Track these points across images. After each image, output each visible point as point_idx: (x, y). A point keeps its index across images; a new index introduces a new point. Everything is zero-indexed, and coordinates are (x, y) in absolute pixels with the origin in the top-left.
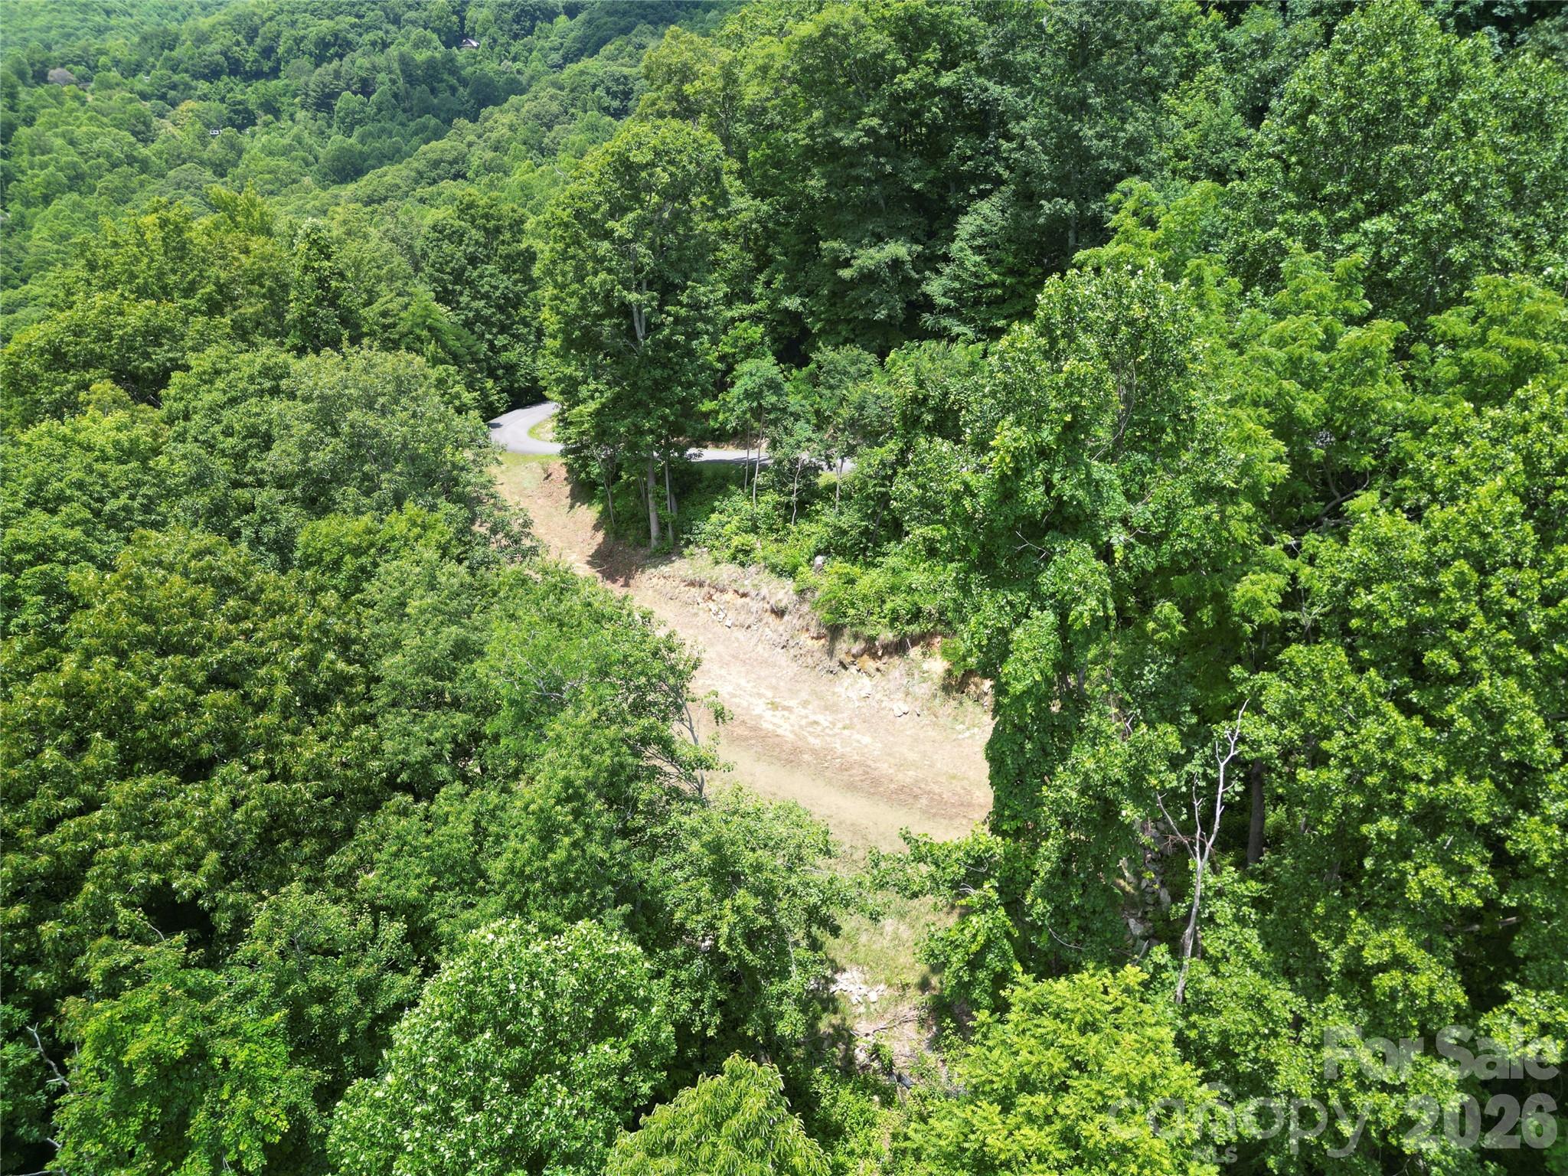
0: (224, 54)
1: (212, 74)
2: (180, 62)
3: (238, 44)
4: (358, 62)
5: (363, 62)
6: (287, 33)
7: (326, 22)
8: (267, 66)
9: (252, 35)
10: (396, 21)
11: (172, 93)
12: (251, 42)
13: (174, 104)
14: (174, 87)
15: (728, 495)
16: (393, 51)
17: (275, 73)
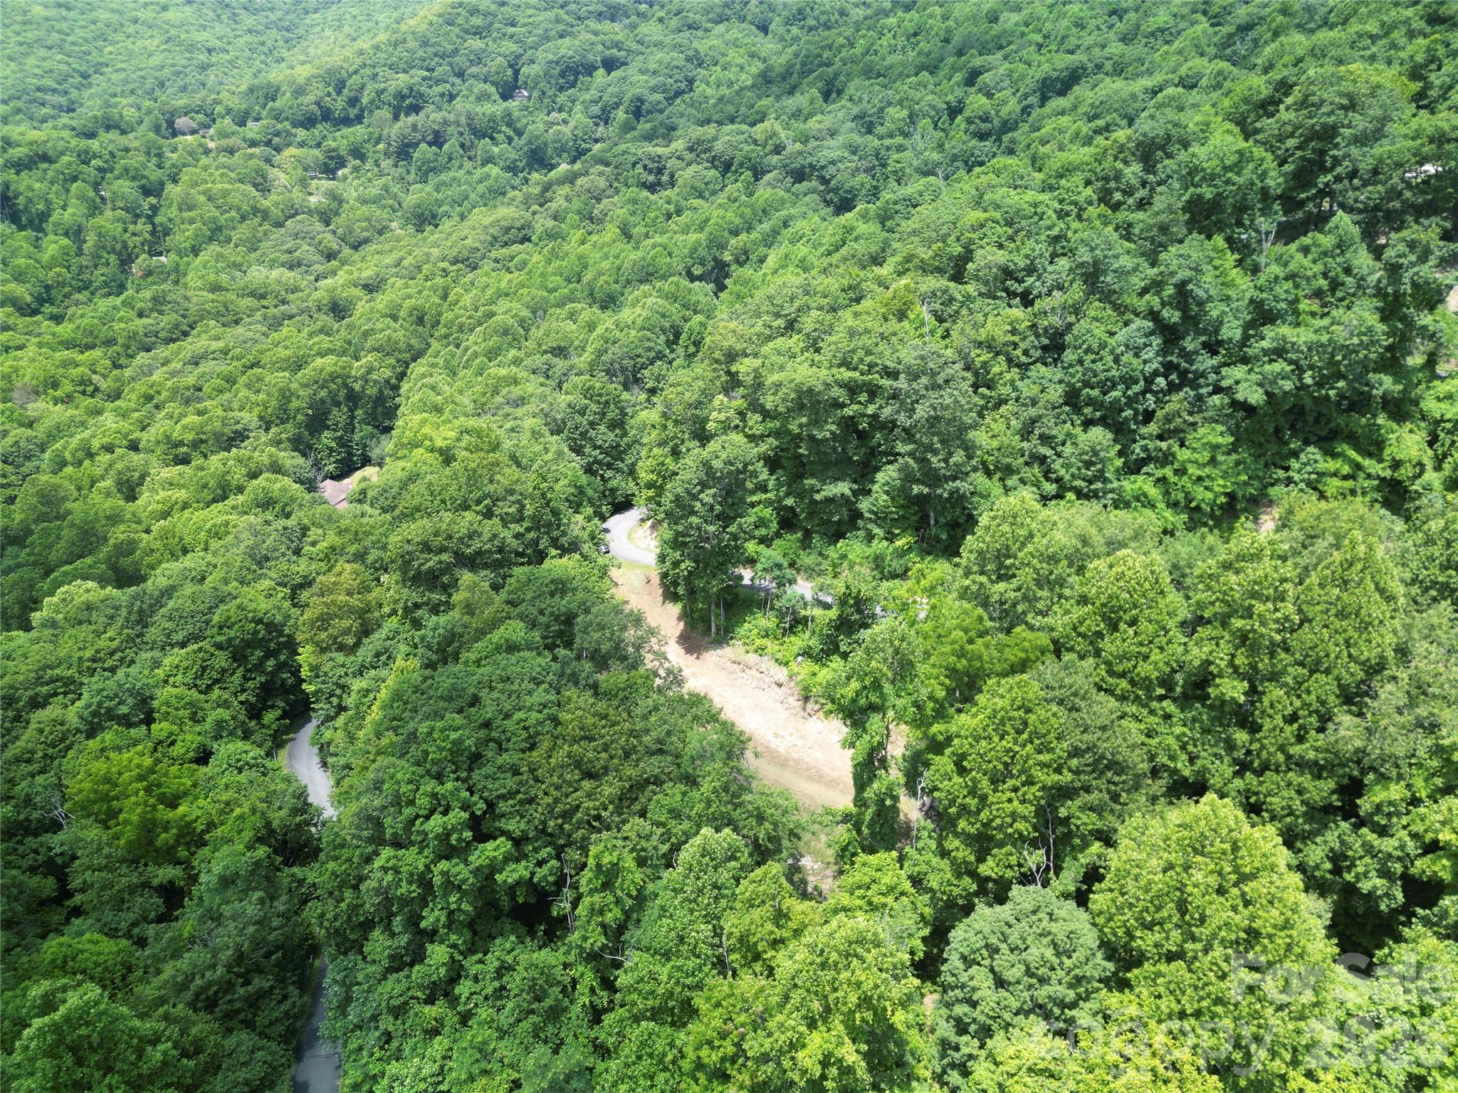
0: (318, 104)
1: (308, 122)
2: (282, 111)
3: (329, 94)
4: (431, 117)
5: (437, 116)
6: (371, 87)
7: (401, 76)
8: (353, 112)
9: (340, 86)
10: (461, 74)
11: (276, 140)
12: (339, 93)
13: (278, 150)
14: (277, 134)
15: (752, 613)
16: (459, 104)
17: (359, 119)
